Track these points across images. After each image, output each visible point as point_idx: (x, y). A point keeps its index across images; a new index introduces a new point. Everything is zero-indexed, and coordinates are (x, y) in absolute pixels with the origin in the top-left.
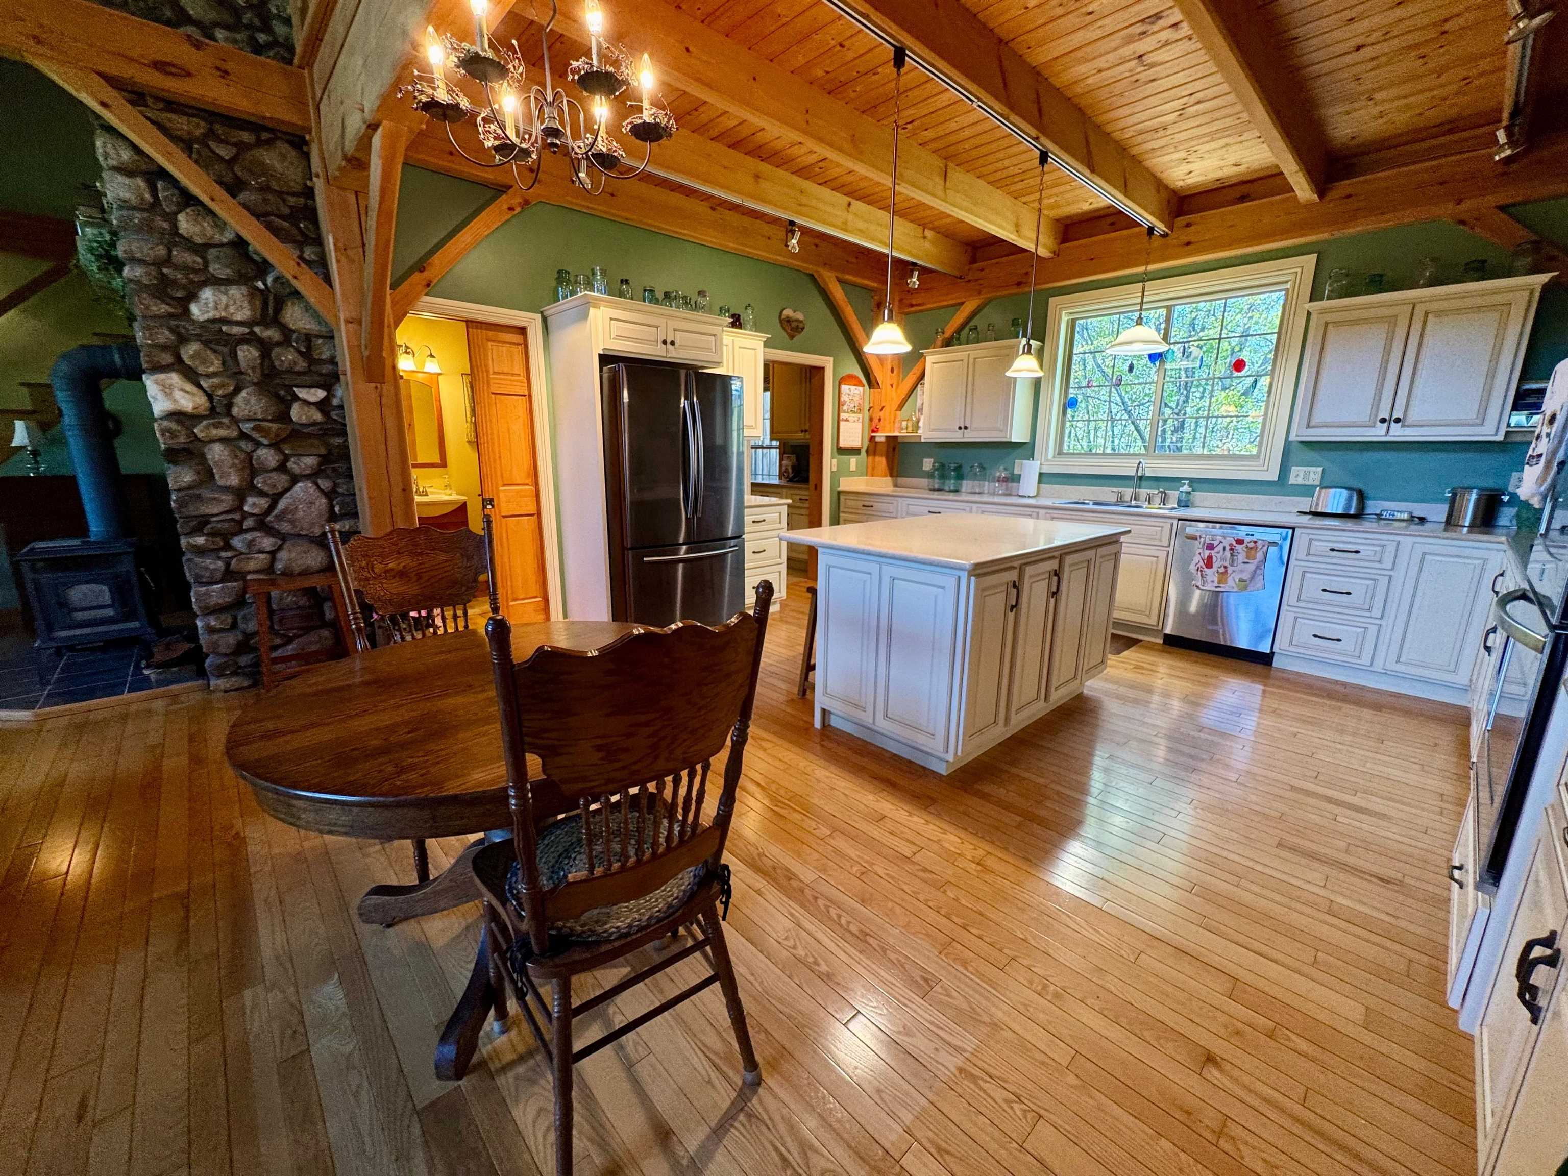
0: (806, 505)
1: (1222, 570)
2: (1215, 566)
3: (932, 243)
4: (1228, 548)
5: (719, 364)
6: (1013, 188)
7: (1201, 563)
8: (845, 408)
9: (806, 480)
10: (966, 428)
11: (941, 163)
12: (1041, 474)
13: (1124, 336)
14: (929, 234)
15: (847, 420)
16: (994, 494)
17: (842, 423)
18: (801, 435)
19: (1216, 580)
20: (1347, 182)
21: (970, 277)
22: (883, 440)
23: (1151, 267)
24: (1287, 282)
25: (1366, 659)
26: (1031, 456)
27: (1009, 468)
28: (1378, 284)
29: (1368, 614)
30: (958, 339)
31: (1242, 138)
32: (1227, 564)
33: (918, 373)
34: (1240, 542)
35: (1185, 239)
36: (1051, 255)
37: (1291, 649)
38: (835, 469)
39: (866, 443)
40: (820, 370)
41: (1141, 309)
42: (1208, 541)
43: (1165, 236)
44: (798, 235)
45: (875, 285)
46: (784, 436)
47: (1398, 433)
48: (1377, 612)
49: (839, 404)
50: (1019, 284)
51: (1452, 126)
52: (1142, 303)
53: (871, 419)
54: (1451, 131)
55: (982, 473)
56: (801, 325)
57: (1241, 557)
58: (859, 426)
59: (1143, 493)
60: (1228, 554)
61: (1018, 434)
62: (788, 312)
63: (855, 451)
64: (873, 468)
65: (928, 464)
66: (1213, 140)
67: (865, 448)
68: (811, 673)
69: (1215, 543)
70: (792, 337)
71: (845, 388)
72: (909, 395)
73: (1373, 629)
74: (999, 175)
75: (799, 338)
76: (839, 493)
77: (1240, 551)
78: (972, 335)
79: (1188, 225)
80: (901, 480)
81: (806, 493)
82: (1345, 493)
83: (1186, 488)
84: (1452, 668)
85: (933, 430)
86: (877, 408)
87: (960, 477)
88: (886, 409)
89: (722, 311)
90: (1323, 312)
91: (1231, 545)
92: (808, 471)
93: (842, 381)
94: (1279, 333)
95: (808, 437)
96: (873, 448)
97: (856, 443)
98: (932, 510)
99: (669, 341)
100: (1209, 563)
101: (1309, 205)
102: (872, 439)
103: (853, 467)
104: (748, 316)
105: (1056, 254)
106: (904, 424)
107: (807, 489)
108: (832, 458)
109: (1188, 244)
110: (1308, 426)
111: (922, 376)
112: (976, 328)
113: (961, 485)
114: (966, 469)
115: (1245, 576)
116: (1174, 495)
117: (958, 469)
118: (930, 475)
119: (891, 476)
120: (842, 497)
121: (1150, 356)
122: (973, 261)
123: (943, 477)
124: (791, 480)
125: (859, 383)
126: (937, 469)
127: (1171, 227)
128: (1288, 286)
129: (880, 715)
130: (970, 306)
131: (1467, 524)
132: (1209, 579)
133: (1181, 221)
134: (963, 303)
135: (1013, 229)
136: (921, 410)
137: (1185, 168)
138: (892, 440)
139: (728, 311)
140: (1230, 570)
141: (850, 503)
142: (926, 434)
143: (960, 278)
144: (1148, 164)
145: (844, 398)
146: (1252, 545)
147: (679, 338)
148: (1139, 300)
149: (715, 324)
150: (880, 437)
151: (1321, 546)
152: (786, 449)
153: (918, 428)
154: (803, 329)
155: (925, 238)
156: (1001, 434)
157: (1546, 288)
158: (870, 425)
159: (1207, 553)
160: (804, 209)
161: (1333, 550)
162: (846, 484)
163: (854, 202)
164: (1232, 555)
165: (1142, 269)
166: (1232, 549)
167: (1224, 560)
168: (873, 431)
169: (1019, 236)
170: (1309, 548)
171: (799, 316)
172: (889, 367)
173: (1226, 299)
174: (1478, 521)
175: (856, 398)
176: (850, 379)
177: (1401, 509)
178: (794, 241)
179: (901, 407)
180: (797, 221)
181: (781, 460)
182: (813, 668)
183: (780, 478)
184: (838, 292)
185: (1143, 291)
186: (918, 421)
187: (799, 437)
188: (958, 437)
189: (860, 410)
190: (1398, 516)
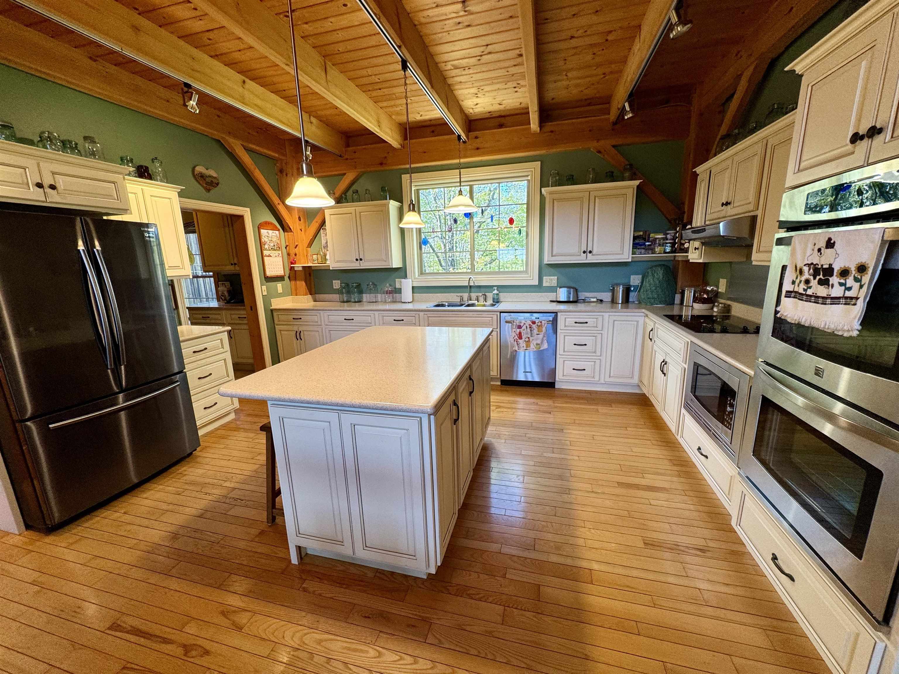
0: (245, 322)
1: (527, 340)
2: (523, 337)
3: (317, 127)
4: (528, 327)
5: (125, 211)
6: (374, 94)
7: (516, 337)
8: (266, 246)
9: (241, 302)
10: (361, 260)
11: (321, 59)
12: (413, 287)
13: (453, 202)
14: (313, 120)
15: (269, 256)
16: (385, 302)
17: (265, 258)
18: (232, 268)
19: (525, 346)
20: (550, 123)
21: (346, 157)
22: (301, 269)
23: (462, 160)
24: (528, 176)
25: (597, 379)
26: (405, 277)
27: (393, 285)
28: (572, 180)
29: (594, 354)
30: (346, 199)
31: (506, 86)
32: (529, 336)
33: (320, 221)
34: (534, 323)
35: (476, 145)
36: (399, 146)
37: (564, 378)
38: (265, 293)
39: (288, 272)
40: (241, 218)
41: (460, 186)
42: (518, 324)
43: (464, 142)
44: (195, 97)
45: (277, 155)
46: (216, 269)
47: (591, 259)
48: (598, 353)
49: (261, 245)
50: (381, 164)
51: (589, 102)
52: (460, 182)
53: (289, 254)
54: (589, 105)
55: (374, 288)
56: (215, 181)
57: (535, 331)
58: (280, 260)
59: (474, 295)
60: (529, 330)
61: (396, 263)
62: (199, 169)
63: (279, 278)
64: (296, 290)
65: (337, 284)
66: (493, 83)
67: (287, 275)
68: (277, 499)
69: (522, 325)
70: (208, 190)
71: (263, 232)
72: (315, 236)
73: (598, 362)
74: (365, 81)
75: (214, 191)
76: (272, 310)
77: (534, 328)
78: (355, 196)
79: (476, 138)
80: (318, 297)
81: (245, 312)
82: (566, 289)
83: (496, 292)
84: (631, 376)
85: (338, 262)
86: (292, 246)
87: (361, 292)
88: (300, 247)
89: (123, 160)
90: (551, 193)
91: (530, 325)
92: (242, 293)
93: (260, 227)
94: (528, 204)
95: (237, 268)
96: (293, 275)
97: (280, 273)
98: (347, 318)
99: (46, 183)
100: (520, 337)
101: (535, 134)
102: (292, 269)
103: (280, 290)
104: (156, 168)
105: (403, 146)
106: (315, 257)
107: (244, 309)
108: (262, 285)
109: (478, 149)
110: (552, 256)
111: (323, 223)
112: (357, 192)
113: (362, 297)
114: (364, 287)
115: (539, 342)
116: (490, 296)
117: (359, 286)
118: (339, 292)
119: (311, 294)
120: (275, 314)
121: (465, 214)
122: (348, 146)
123: (349, 292)
124: (228, 302)
125: (275, 228)
126: (344, 288)
127: (467, 137)
128: (529, 178)
129: (359, 545)
130: (350, 176)
131: (620, 302)
132: (521, 345)
133: (472, 134)
134: (345, 174)
135: (376, 123)
136: (326, 247)
137: (476, 100)
138: (307, 270)
139: (131, 160)
140: (531, 339)
141: (282, 317)
142: (332, 263)
143: (340, 156)
144: (456, 93)
145: (264, 239)
146: (539, 324)
147: (61, 182)
148: (459, 180)
149: (116, 172)
150: (298, 266)
151: (571, 321)
152: (219, 278)
153: (326, 260)
154: (218, 184)
155: (311, 123)
156: (384, 263)
157: (638, 187)
158: (289, 259)
159: (518, 330)
160: (197, 75)
161: (576, 323)
162: (277, 303)
163: (247, 80)
164: (531, 331)
165: (456, 161)
166: (530, 327)
167: (527, 333)
168: (292, 263)
169: (381, 130)
170: (565, 323)
171: (213, 173)
172: (297, 217)
173: (499, 183)
174: (624, 302)
175: (274, 239)
176: (266, 225)
177: (592, 296)
178: (193, 103)
179: (310, 245)
180: (193, 85)
181: (217, 286)
182: (279, 492)
183: (218, 300)
184: (246, 159)
185: (460, 175)
186: (325, 255)
187: (229, 269)
188: (356, 266)
189: (279, 248)
190: (592, 300)
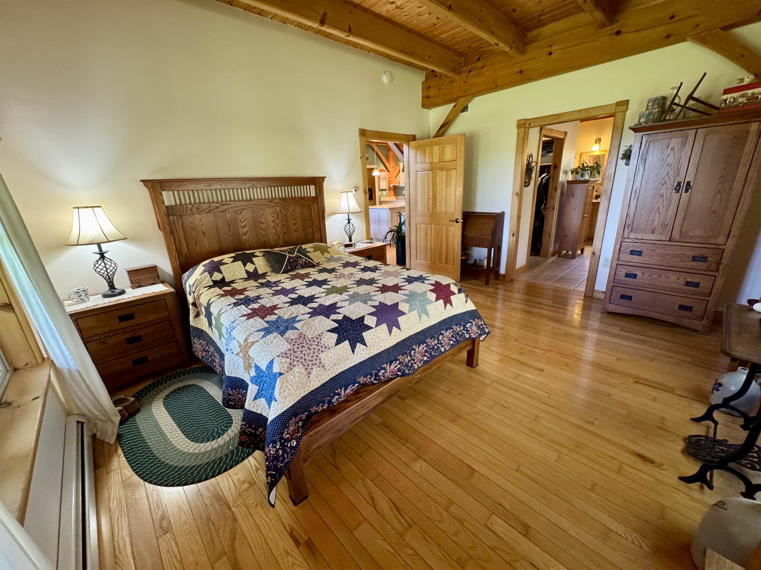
8: (381, 178)
9: (372, 199)
15: (382, 182)
17: (380, 183)
38: (379, 195)
39: (388, 188)
40: (373, 169)
53: (388, 181)
58: (385, 183)
63: (385, 190)
64: (390, 194)
71: (380, 173)
72: (398, 174)
80: (398, 197)
86: (390, 178)
88: (392, 178)
92: (372, 195)
95: (372, 186)
96: (390, 189)
97: (385, 188)
102: (389, 186)
103: (385, 194)
106: (397, 182)
108: (378, 192)
119: (395, 196)
120: (382, 200)
125: (385, 171)
138: (394, 187)
145: (381, 176)
150: (391, 186)
153: (400, 183)
158: (388, 183)
172: (393, 166)
175: (384, 176)
176: (382, 171)
179: (396, 177)
186: (400, 181)
189: (385, 179)
